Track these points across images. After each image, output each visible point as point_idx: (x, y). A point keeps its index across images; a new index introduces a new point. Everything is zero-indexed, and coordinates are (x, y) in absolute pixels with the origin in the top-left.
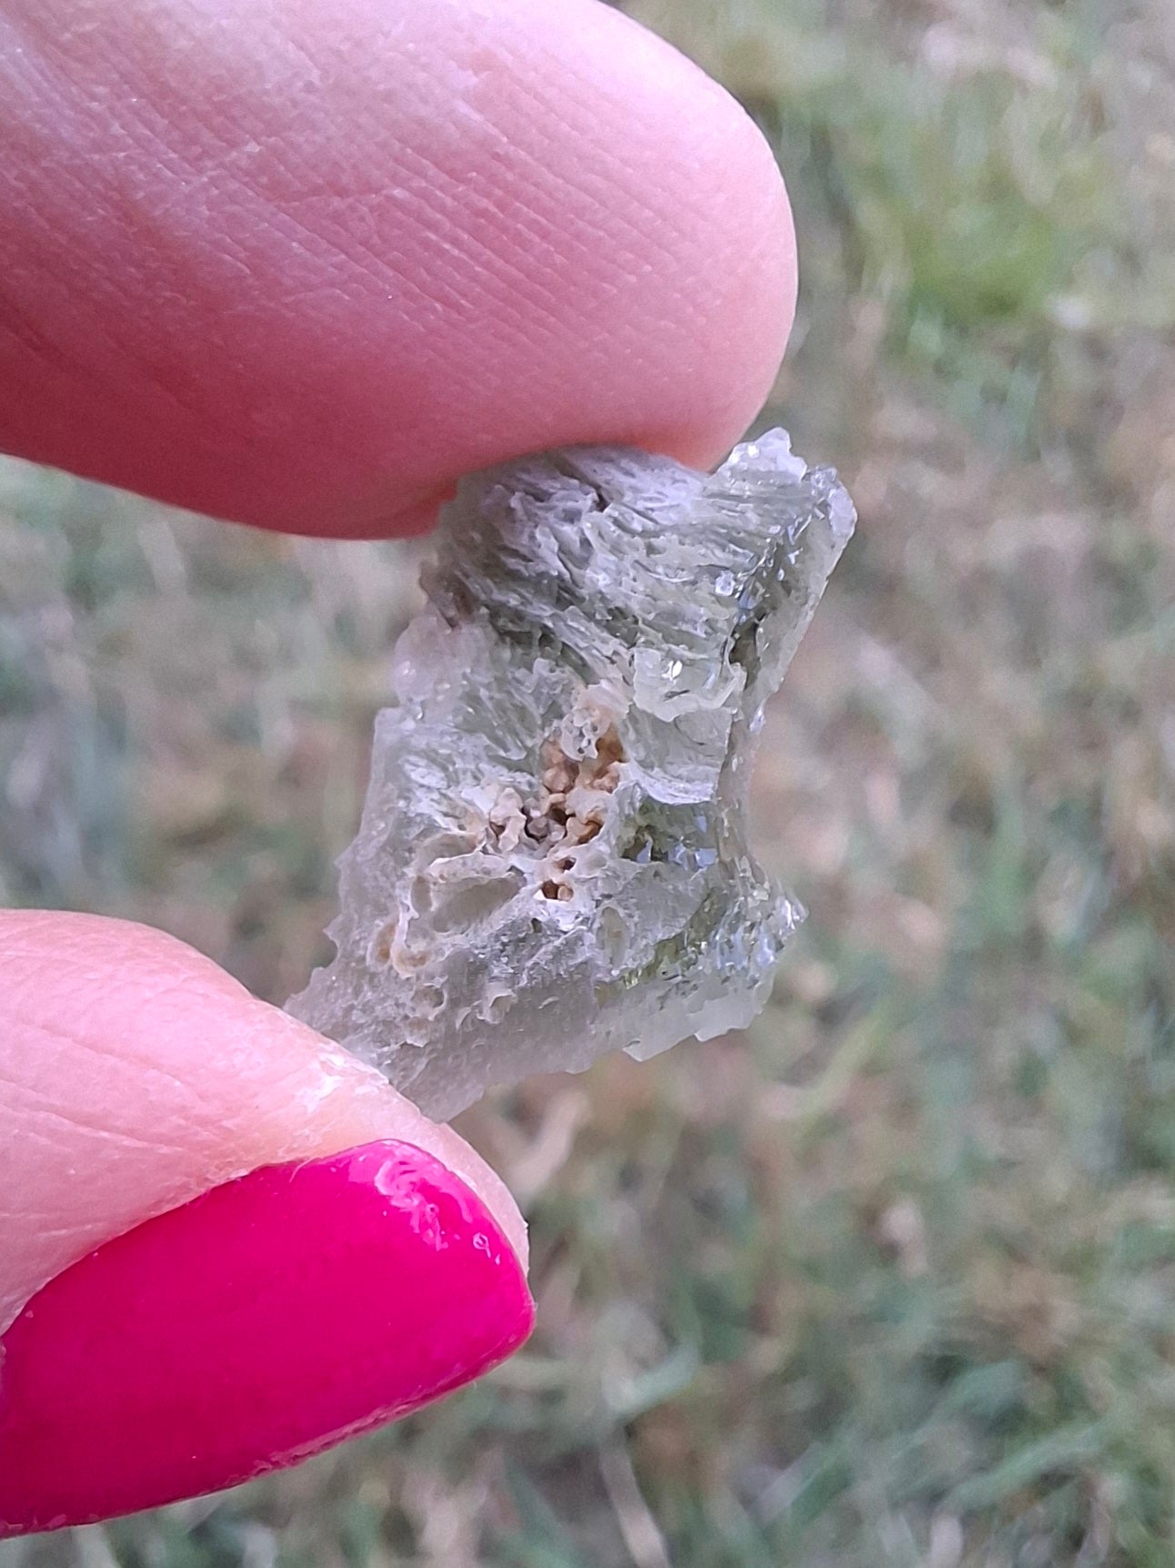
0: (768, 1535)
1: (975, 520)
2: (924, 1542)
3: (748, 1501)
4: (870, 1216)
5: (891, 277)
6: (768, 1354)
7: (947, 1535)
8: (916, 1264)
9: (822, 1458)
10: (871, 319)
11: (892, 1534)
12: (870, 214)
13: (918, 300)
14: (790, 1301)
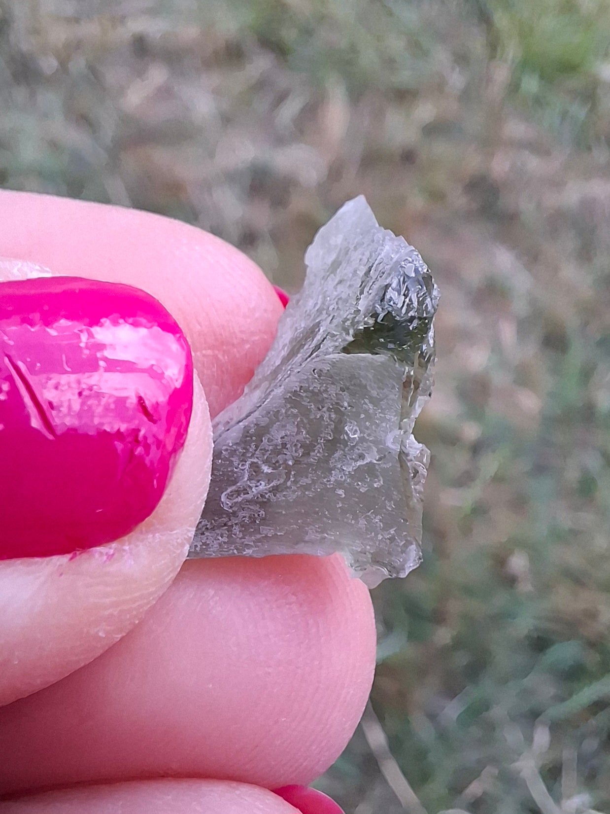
0: (443, 736)
1: (557, 184)
2: (530, 740)
3: (432, 717)
4: (500, 560)
5: (512, 51)
6: (443, 635)
7: (542, 737)
8: (525, 587)
9: (474, 693)
10: (501, 74)
11: (512, 736)
12: (501, 20)
13: (527, 64)
14: (454, 607)
